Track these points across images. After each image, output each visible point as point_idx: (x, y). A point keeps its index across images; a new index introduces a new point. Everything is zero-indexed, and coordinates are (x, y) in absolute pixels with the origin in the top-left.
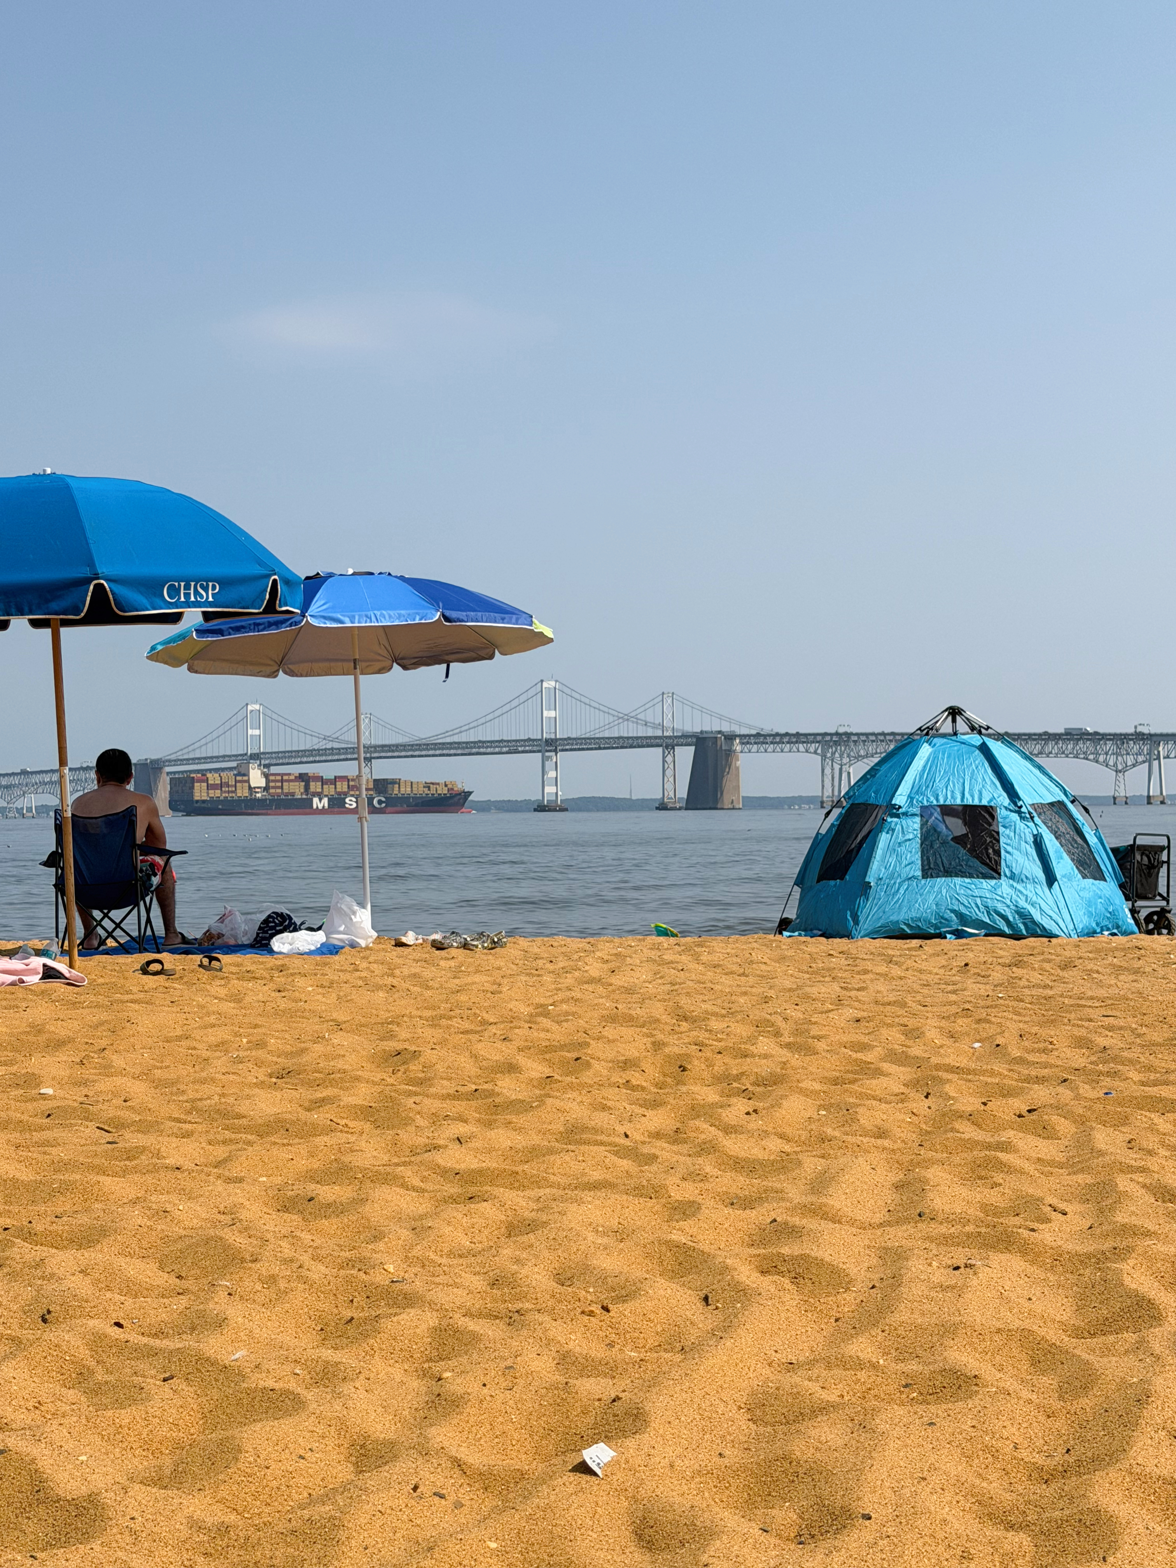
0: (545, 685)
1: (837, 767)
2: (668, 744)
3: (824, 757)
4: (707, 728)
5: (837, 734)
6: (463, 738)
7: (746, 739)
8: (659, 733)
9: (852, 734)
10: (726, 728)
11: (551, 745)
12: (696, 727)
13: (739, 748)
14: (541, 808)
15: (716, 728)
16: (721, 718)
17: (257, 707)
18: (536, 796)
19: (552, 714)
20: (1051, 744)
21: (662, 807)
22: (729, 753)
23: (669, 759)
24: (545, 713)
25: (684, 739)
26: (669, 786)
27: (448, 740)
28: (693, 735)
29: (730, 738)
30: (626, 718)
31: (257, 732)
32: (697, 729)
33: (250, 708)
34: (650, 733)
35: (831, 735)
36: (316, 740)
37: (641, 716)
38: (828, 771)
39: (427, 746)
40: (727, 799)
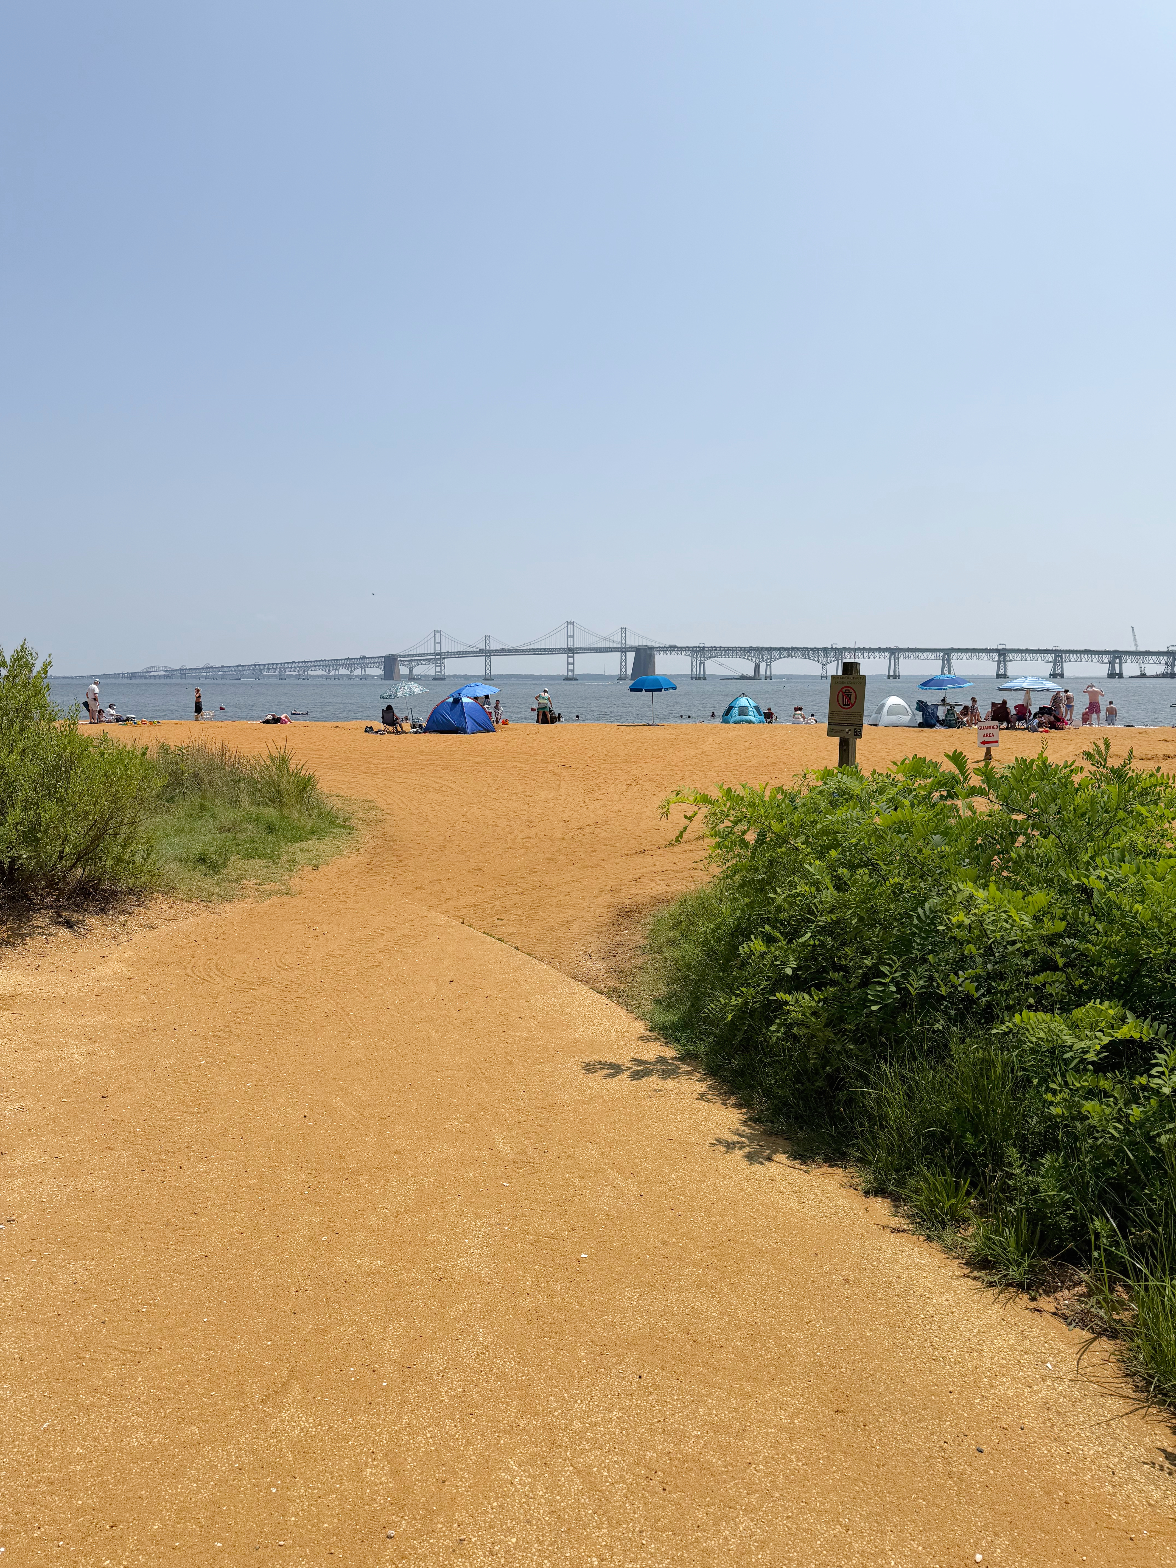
2: (623, 650)
4: (641, 644)
5: (699, 647)
6: (533, 647)
7: (659, 649)
8: (619, 646)
9: (705, 647)
10: (649, 644)
15: (645, 644)
16: (647, 639)
22: (651, 655)
23: (624, 657)
25: (631, 649)
26: (624, 670)
27: (525, 648)
28: (635, 647)
29: (652, 648)
30: (605, 639)
32: (636, 644)
34: (615, 646)
35: (696, 647)
37: (611, 638)
38: (695, 663)
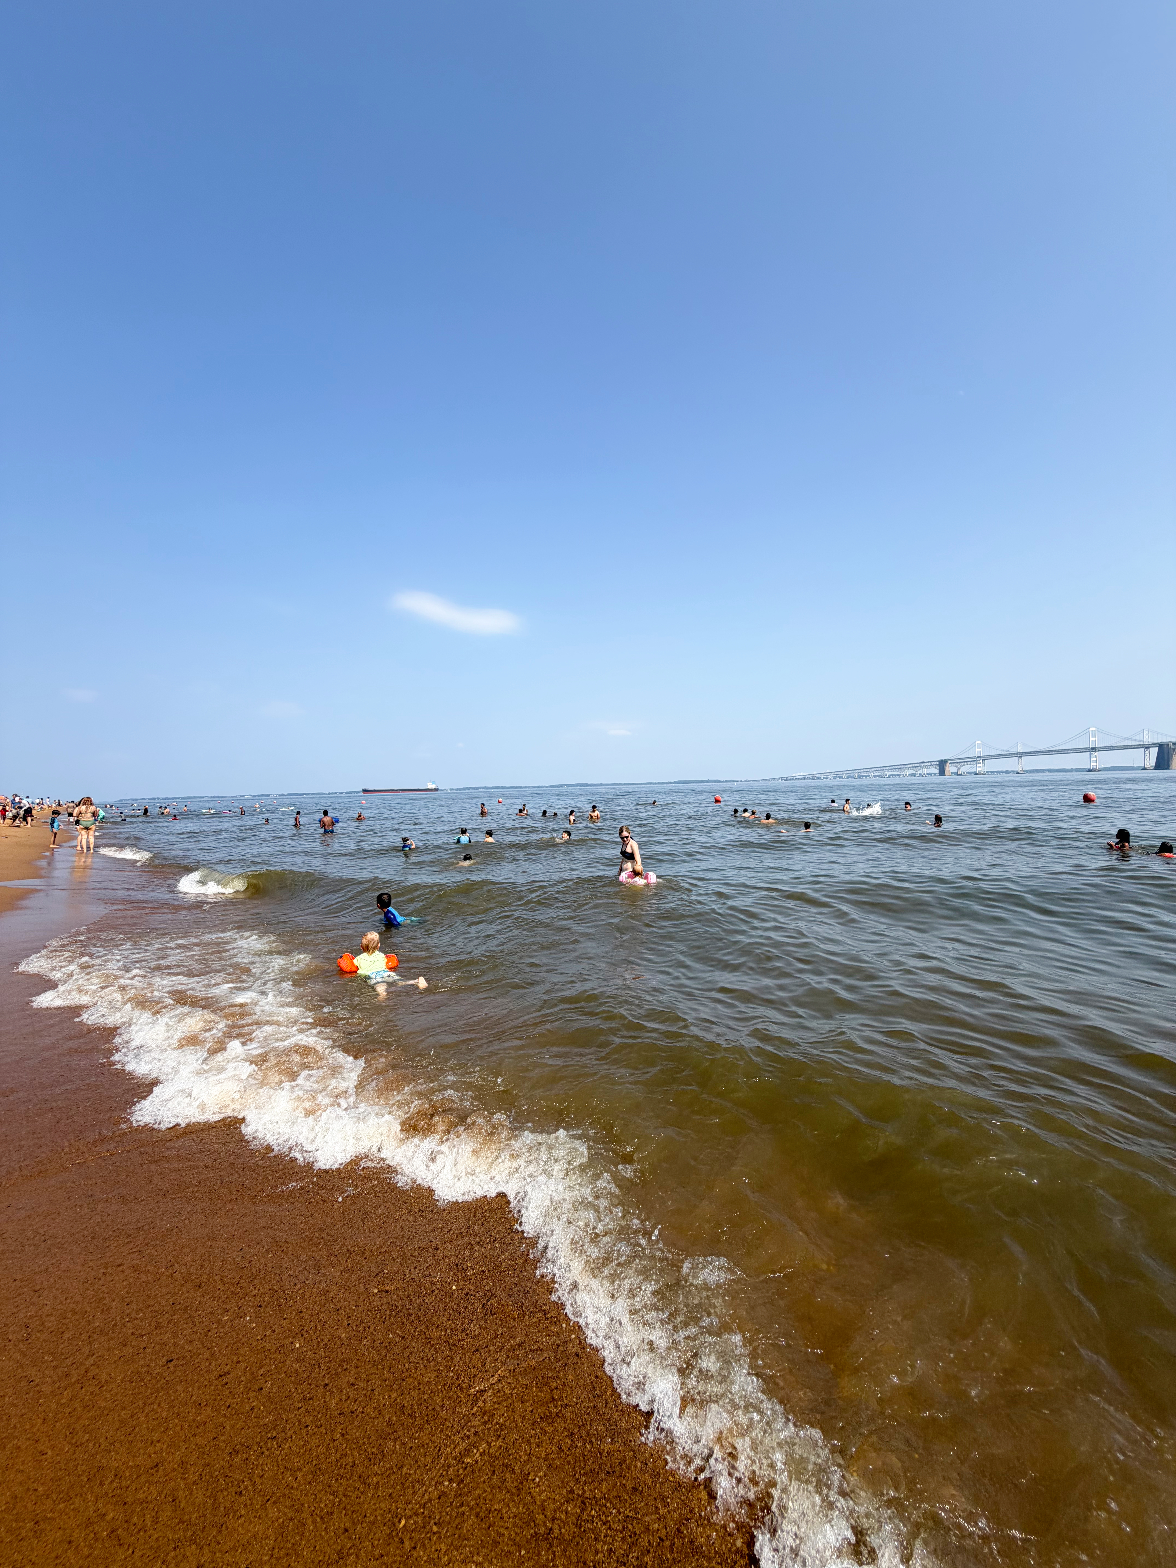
0: (1090, 730)
2: (1147, 747)
4: (1162, 741)
8: (1142, 743)
11: (1094, 749)
14: (1090, 770)
18: (1086, 766)
19: (1094, 739)
21: (1144, 769)
23: (1147, 752)
24: (1091, 739)
26: (1147, 762)
30: (1127, 739)
31: (979, 750)
32: (1158, 741)
33: (976, 742)
36: (1000, 751)
37: (1133, 737)
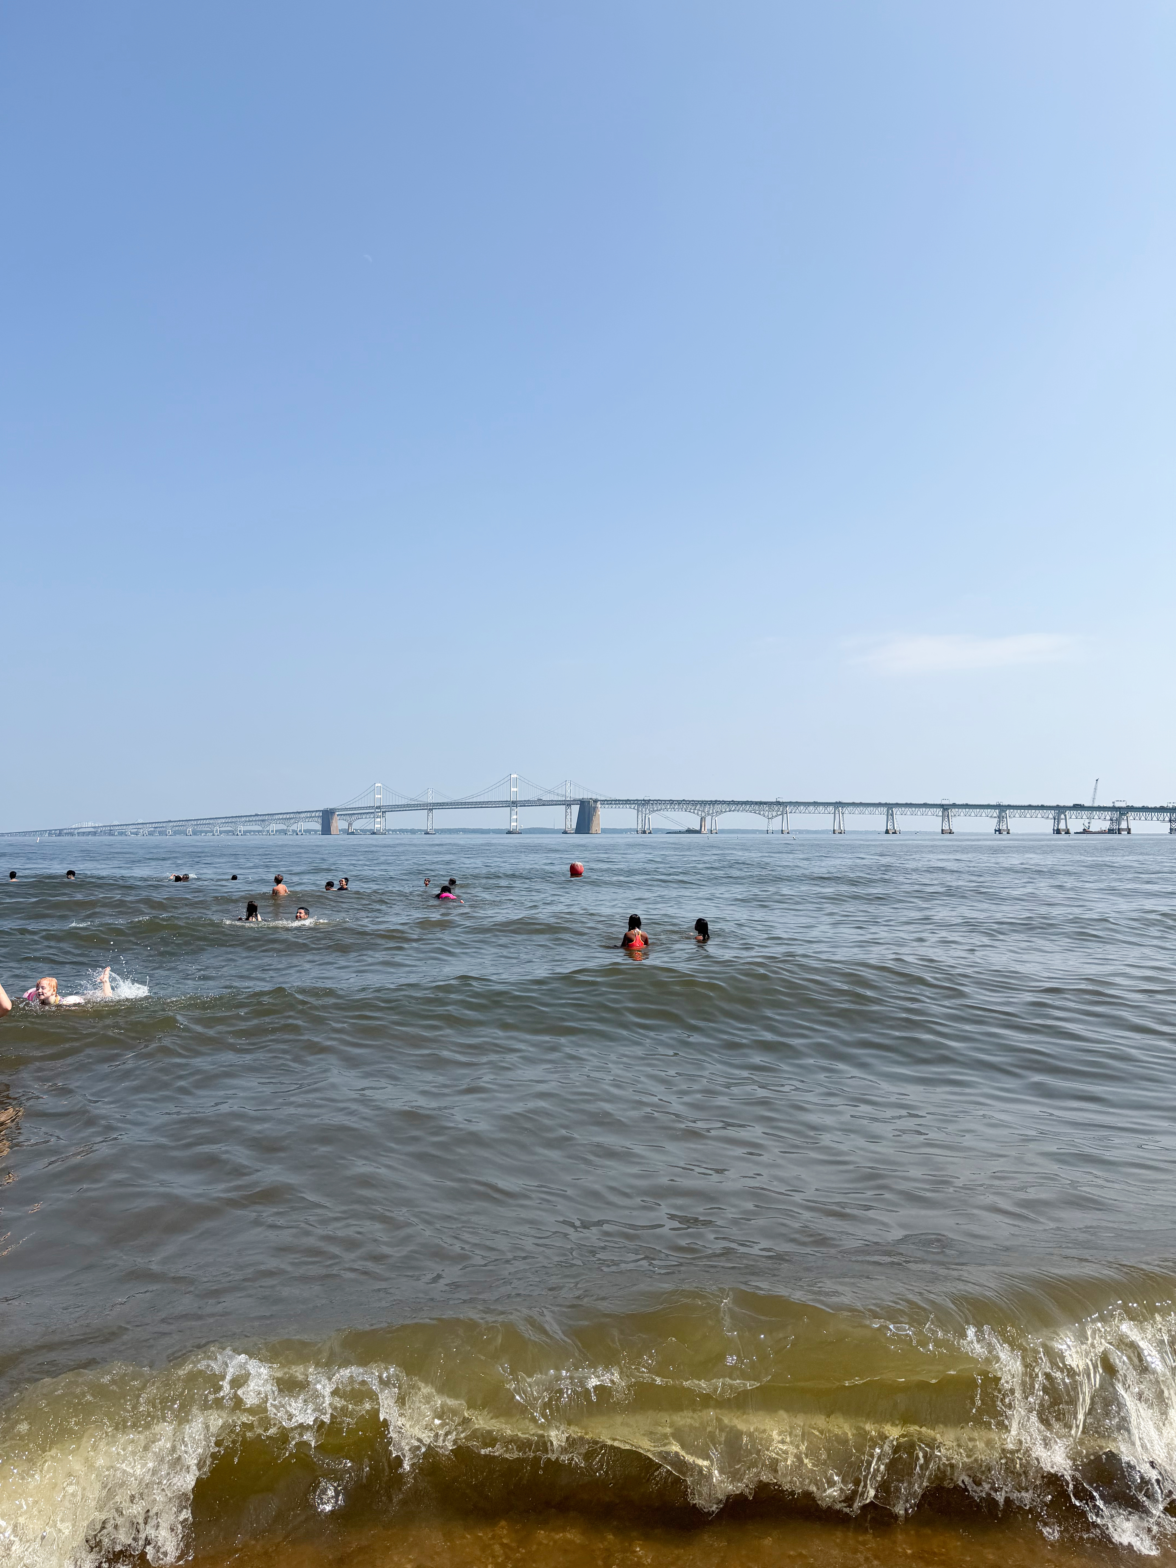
0: (512, 776)
1: (644, 815)
2: (568, 804)
3: (638, 811)
4: (585, 797)
5: (643, 800)
6: (475, 800)
7: (603, 802)
8: (564, 799)
9: (650, 800)
10: (595, 797)
11: (515, 804)
12: (580, 796)
13: (600, 806)
14: (509, 832)
15: (589, 797)
16: (591, 792)
17: (380, 785)
18: (505, 826)
19: (515, 789)
20: (740, 806)
21: (565, 832)
22: (595, 808)
23: (569, 811)
24: (512, 789)
25: (575, 802)
26: (568, 823)
28: (579, 800)
29: (596, 801)
30: (550, 792)
31: (379, 796)
33: (376, 785)
34: (560, 798)
35: (641, 800)
36: (407, 800)
37: (556, 791)
38: (640, 817)
39: (458, 804)
40: (593, 830)
